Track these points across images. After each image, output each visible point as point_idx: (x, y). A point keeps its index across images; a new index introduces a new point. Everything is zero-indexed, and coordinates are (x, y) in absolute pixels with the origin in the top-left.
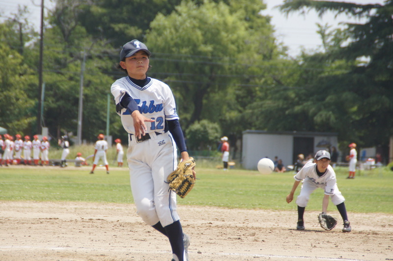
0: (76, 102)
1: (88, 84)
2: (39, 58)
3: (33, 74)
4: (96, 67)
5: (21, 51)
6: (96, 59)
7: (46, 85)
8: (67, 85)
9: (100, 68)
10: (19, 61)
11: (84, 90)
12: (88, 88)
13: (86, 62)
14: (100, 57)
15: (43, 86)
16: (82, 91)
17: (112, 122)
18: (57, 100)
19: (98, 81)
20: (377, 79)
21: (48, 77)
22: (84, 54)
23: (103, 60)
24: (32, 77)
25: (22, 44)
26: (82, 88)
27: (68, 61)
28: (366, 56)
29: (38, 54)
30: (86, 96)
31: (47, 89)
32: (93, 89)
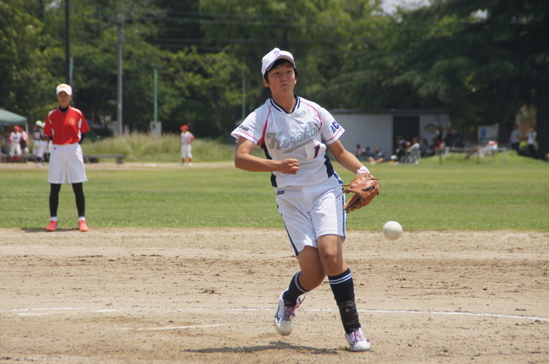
0: (114, 79)
1: (128, 57)
2: (64, 25)
3: (57, 46)
4: (138, 34)
5: (41, 17)
6: (138, 24)
7: (75, 59)
8: (101, 58)
9: (142, 35)
10: (40, 29)
11: (123, 65)
12: (129, 62)
13: (124, 28)
14: (142, 22)
15: (71, 60)
16: (122, 65)
17: (160, 104)
18: (90, 78)
19: (141, 52)
20: (497, 39)
21: (77, 49)
22: (121, 17)
23: (147, 25)
24: (56, 50)
25: (42, 8)
26: (121, 62)
27: (102, 27)
28: (483, 10)
29: (63, 19)
30: (126, 72)
31: (76, 64)
32: (135, 63)
